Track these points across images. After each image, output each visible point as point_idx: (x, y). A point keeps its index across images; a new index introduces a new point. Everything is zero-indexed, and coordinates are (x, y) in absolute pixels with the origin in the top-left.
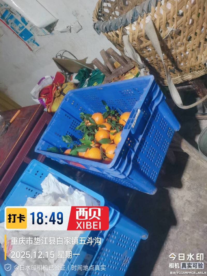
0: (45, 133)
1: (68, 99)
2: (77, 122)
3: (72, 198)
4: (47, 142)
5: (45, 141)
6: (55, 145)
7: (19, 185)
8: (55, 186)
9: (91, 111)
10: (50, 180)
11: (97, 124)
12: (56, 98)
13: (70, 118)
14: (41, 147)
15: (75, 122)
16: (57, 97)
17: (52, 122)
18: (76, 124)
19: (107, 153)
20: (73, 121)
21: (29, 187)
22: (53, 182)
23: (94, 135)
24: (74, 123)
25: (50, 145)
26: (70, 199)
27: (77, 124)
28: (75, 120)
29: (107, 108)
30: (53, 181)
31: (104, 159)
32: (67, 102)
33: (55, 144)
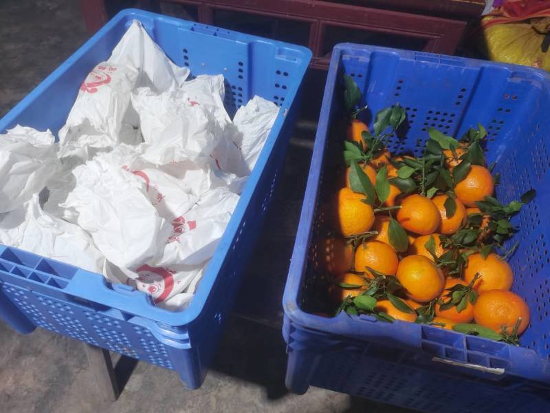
0: (394, 53)
1: (518, 80)
2: (453, 125)
3: (221, 197)
4: (370, 66)
5: (371, 62)
6: (368, 91)
7: (240, 41)
8: (256, 136)
9: (498, 152)
10: (267, 118)
11: (454, 186)
12: (530, 26)
13: (458, 103)
14: (351, 58)
15: (450, 121)
16: (533, 28)
17: (431, 60)
18: (445, 124)
19: (366, 248)
20: (453, 115)
21: (245, 68)
22: (264, 127)
23: (416, 191)
24: (447, 118)
25: (364, 78)
26: (217, 195)
27: (448, 127)
28: (455, 120)
29: (514, 205)
30: (266, 125)
31: (349, 242)
32: (509, 80)
33: (372, 88)
